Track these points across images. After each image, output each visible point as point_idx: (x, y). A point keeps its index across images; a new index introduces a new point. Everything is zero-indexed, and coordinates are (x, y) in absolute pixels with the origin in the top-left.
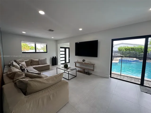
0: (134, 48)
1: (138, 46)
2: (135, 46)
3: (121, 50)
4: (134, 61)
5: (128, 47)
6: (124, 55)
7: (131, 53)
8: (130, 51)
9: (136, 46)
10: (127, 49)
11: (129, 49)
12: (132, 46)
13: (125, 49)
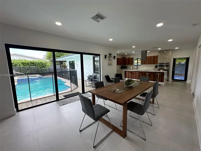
0: (34, 63)
1: (38, 60)
2: (34, 60)
3: (16, 64)
4: (37, 79)
5: (25, 61)
6: (22, 73)
7: (31, 68)
8: (29, 65)
9: (36, 60)
10: (25, 63)
11: (28, 64)
12: (31, 60)
13: (22, 63)
